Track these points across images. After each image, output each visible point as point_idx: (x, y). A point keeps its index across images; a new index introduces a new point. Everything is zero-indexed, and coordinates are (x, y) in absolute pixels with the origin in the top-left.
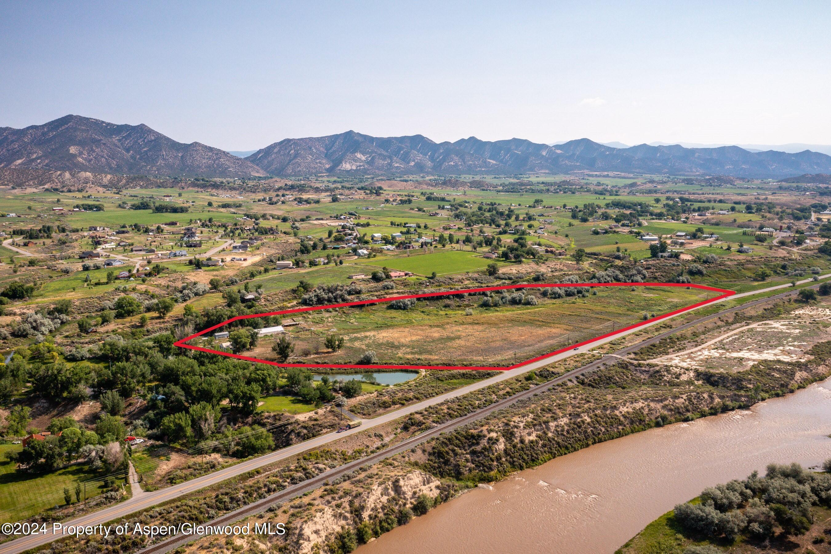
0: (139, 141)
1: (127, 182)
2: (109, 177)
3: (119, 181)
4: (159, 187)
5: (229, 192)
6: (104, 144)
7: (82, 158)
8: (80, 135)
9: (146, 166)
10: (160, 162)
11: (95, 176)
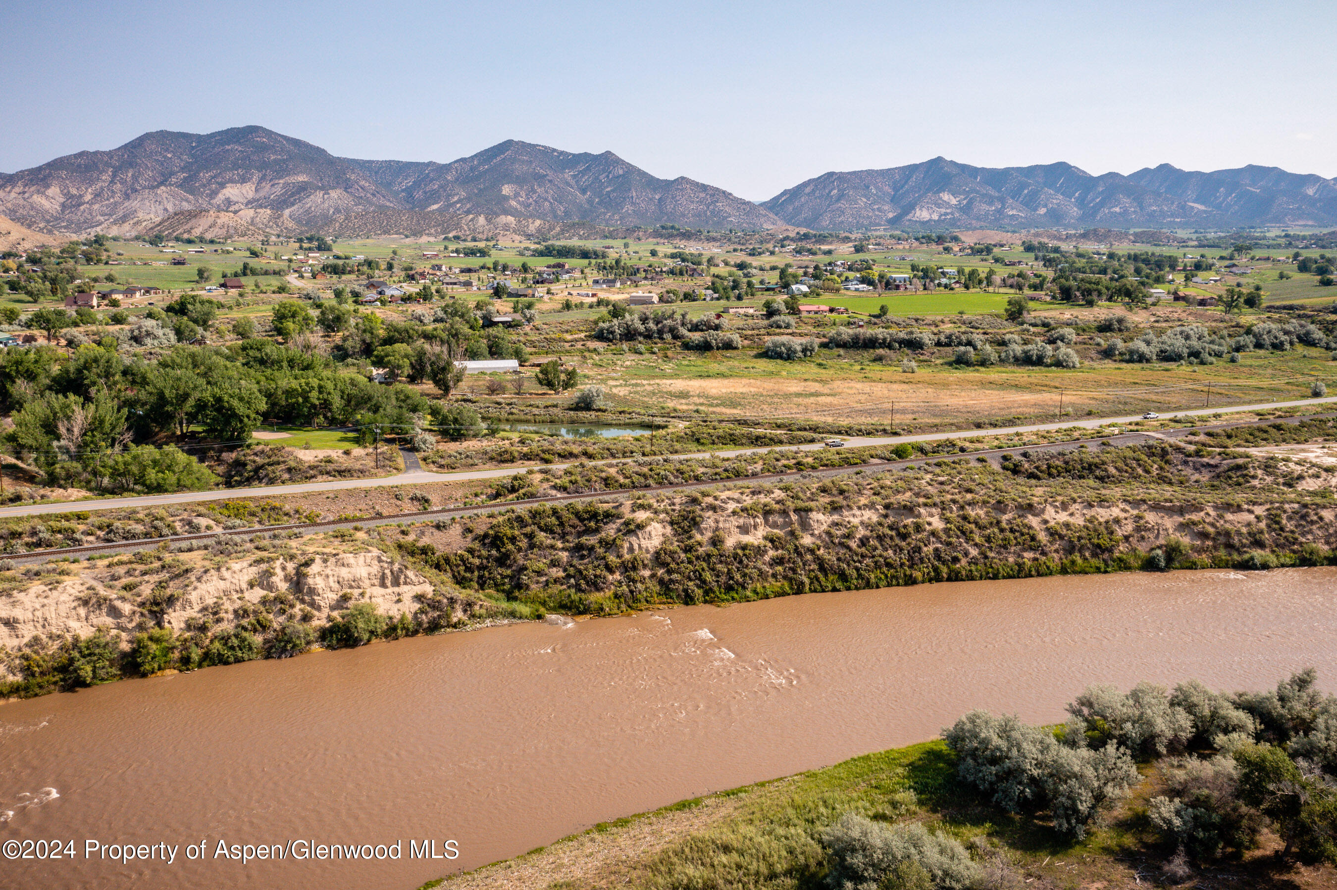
0: (601, 177)
1: (562, 230)
2: (538, 222)
3: (551, 229)
4: (606, 237)
5: (705, 244)
6: (550, 181)
7: (519, 202)
8: (519, 169)
9: (605, 214)
10: (628, 208)
11: (520, 221)
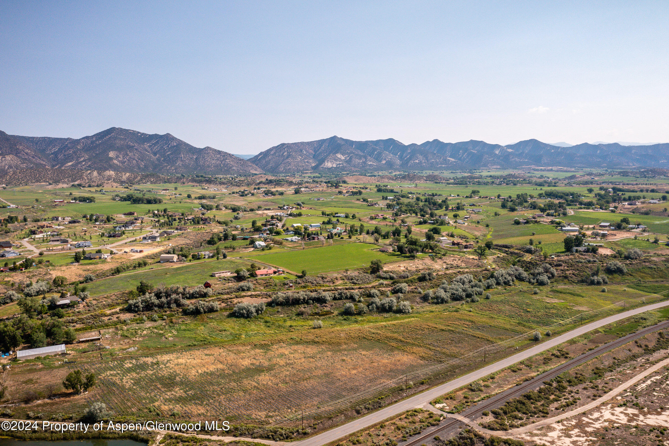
0: (164, 147)
4: (165, 182)
5: (219, 186)
6: (136, 149)
7: (119, 161)
8: (118, 143)
9: (166, 166)
10: (179, 163)
